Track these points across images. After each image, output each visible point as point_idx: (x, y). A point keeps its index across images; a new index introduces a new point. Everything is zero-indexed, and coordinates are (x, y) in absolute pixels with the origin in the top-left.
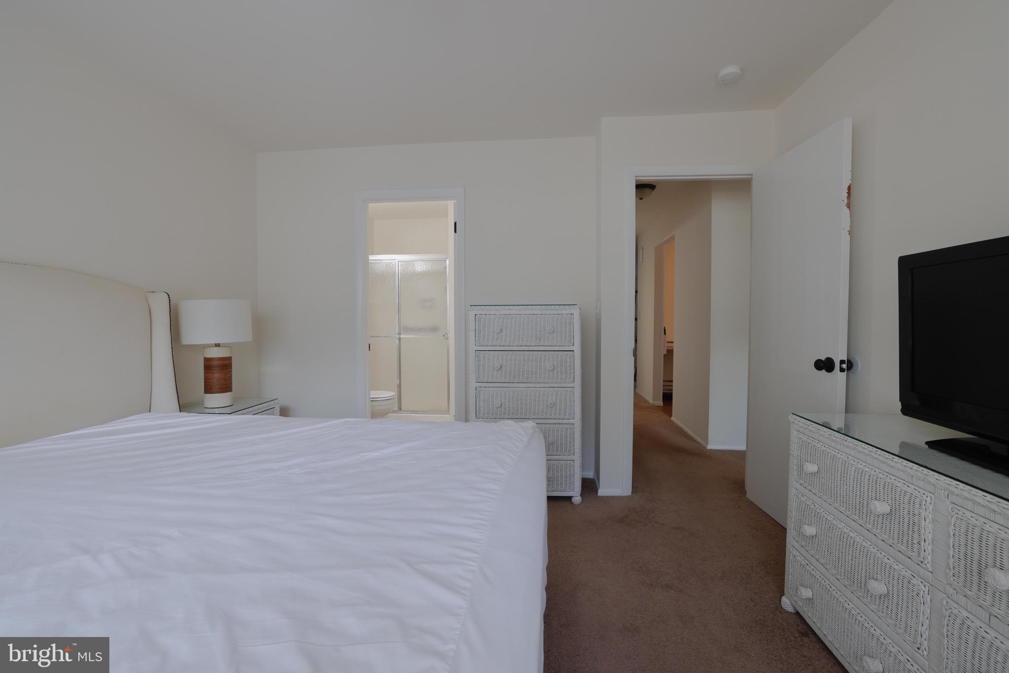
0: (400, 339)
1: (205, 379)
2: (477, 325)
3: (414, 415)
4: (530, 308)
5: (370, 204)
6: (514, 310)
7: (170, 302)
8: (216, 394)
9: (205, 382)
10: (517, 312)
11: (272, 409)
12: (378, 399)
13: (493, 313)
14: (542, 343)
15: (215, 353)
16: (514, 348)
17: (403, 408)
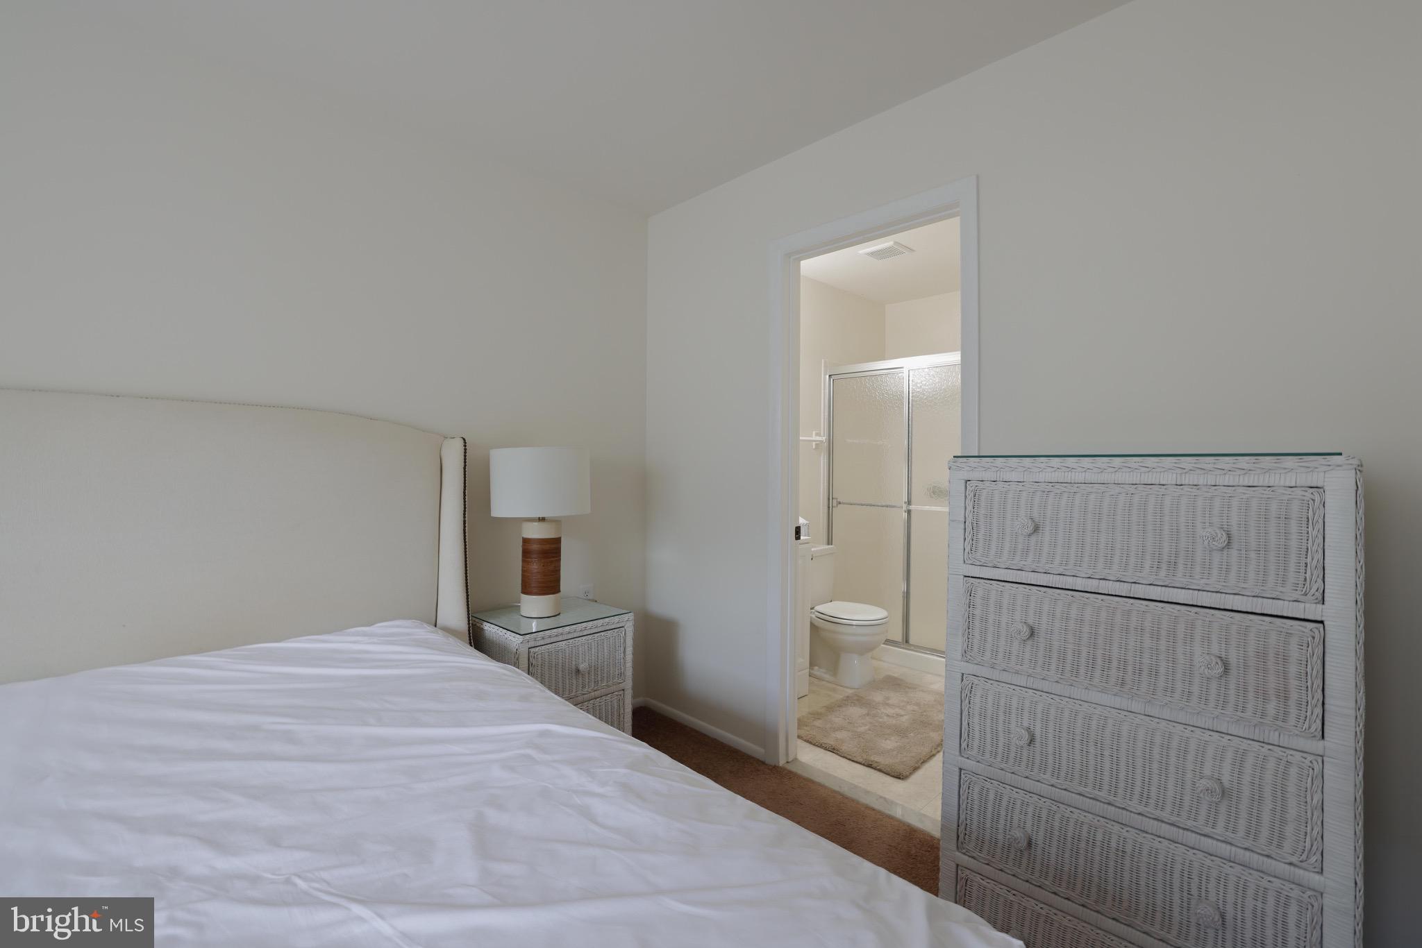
0: (909, 512)
1: (523, 571)
2: (970, 508)
3: (935, 658)
4: (1134, 465)
5: (803, 263)
6: (1081, 471)
7: (465, 453)
8: (534, 597)
9: (523, 576)
10: (1090, 477)
11: (616, 630)
12: (854, 623)
13: (1014, 476)
14: (1180, 579)
15: (535, 532)
16: (1079, 584)
17: (911, 641)
